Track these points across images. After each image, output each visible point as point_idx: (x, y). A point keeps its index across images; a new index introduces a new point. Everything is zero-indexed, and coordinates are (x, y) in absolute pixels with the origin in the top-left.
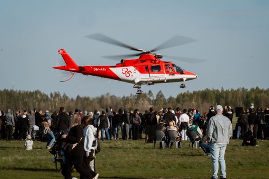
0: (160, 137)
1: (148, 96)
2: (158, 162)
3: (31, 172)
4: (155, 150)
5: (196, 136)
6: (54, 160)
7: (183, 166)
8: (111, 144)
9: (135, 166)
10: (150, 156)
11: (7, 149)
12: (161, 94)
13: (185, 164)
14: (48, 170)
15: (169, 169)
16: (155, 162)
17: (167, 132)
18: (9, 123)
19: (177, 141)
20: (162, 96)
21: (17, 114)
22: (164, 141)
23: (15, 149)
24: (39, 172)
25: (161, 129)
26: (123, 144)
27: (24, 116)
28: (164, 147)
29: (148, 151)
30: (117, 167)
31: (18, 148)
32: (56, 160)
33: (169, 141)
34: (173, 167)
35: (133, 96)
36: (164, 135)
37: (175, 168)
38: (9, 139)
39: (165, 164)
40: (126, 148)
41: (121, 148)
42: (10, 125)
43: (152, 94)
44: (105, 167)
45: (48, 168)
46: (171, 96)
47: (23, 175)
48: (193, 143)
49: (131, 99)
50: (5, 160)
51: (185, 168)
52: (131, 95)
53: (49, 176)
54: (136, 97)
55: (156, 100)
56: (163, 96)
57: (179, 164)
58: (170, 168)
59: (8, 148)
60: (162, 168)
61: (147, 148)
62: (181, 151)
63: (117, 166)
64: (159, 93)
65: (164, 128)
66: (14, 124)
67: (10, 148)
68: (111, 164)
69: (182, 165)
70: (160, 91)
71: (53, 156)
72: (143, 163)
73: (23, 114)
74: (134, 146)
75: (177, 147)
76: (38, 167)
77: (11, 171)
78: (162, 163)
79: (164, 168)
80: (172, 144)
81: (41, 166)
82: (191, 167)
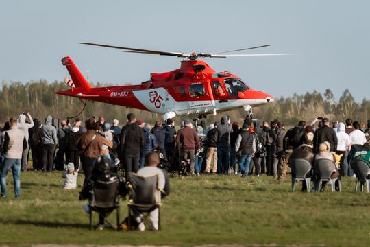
0: (303, 171)
1: (325, 99)
2: (279, 215)
3: (46, 229)
4: (290, 195)
5: (367, 171)
6: (87, 208)
7: (324, 224)
8: (218, 183)
9: (237, 221)
10: (276, 204)
11: (33, 186)
12: (347, 95)
13: (328, 220)
14: (78, 226)
15: (296, 228)
16: (274, 215)
17: (314, 162)
18: (48, 141)
19: (332, 178)
20: (350, 98)
21: (63, 125)
22: (309, 179)
23: (46, 188)
24: (59, 230)
25: (304, 156)
26: (239, 182)
27: (76, 130)
28: (309, 188)
29: (279, 195)
30: (204, 224)
31: (53, 185)
32: (91, 209)
33: (319, 178)
34: (304, 226)
35: (299, 97)
36: (309, 167)
37: (307, 226)
38: (48, 170)
39: (291, 220)
40: (243, 190)
41: (233, 189)
42: (50, 145)
43: (332, 95)
44: (181, 223)
45: (78, 222)
46: (365, 99)
47: (29, 234)
48: (363, 183)
49: (295, 104)
50: (13, 206)
51: (326, 227)
52: (295, 95)
53: (75, 236)
54: (303, 100)
55: (339, 106)
56: (352, 98)
57: (317, 220)
58: (298, 225)
59: (34, 184)
60: (283, 226)
61: (279, 191)
62: (339, 196)
63: (203, 220)
64: (345, 93)
65: (311, 155)
66: (57, 142)
67: (37, 185)
68: (193, 219)
69: (322, 222)
70: (347, 91)
71: (86, 202)
72: (252, 217)
73: (75, 126)
74: (259, 186)
75: (333, 189)
76: (62, 221)
77: (11, 225)
78: (286, 217)
79: (288, 227)
80: (324, 183)
81: (67, 219)
82: (336, 226)
